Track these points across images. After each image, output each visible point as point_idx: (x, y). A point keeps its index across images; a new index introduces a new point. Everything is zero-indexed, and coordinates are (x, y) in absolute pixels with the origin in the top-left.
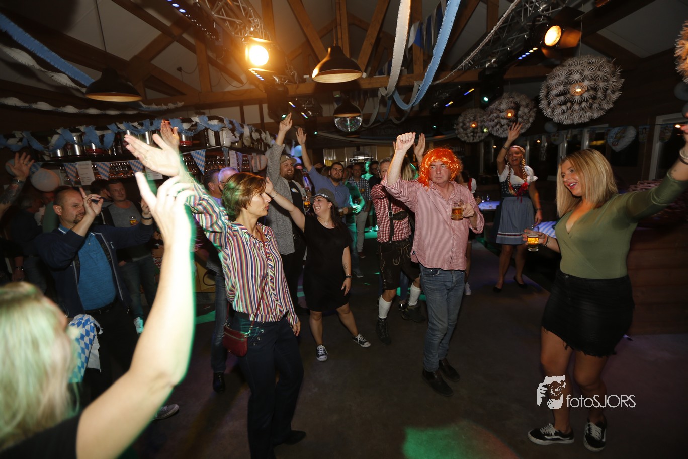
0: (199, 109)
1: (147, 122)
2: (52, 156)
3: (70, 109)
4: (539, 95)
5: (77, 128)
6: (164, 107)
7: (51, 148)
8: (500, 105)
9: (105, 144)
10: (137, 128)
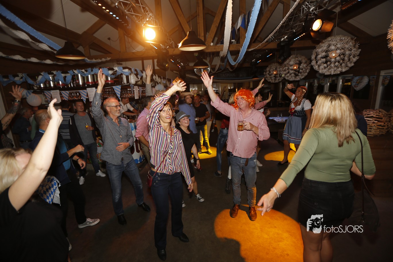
0: (119, 61)
1: (89, 70)
2: (38, 87)
3: (48, 62)
4: (311, 58)
5: (52, 72)
6: (100, 61)
7: (38, 83)
8: (290, 62)
9: (66, 81)
10: (84, 73)
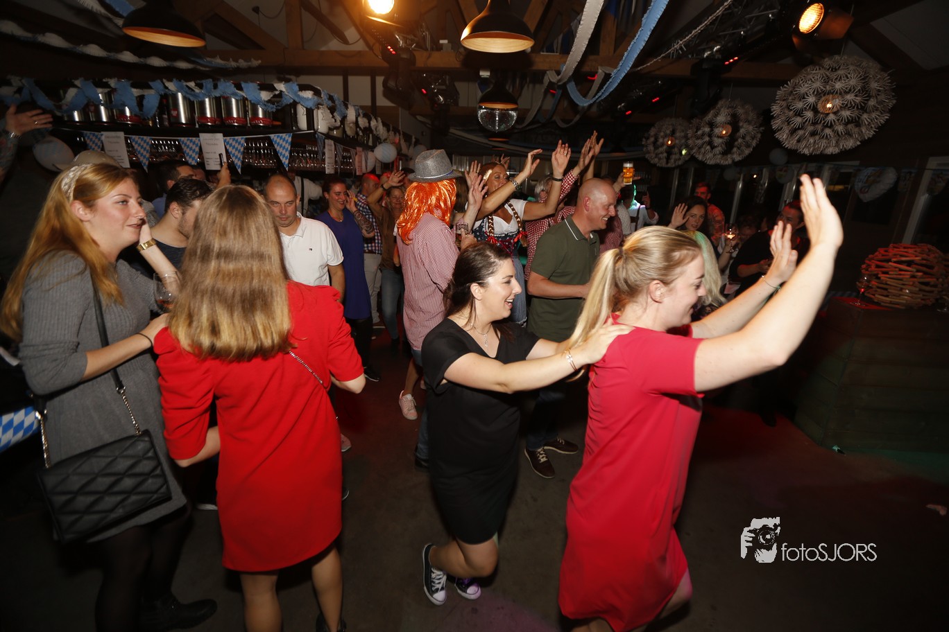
0: (285, 73)
1: (208, 83)
2: (66, 119)
3: (94, 50)
5: (104, 80)
6: (233, 64)
7: (65, 108)
9: (145, 109)
10: (193, 90)
